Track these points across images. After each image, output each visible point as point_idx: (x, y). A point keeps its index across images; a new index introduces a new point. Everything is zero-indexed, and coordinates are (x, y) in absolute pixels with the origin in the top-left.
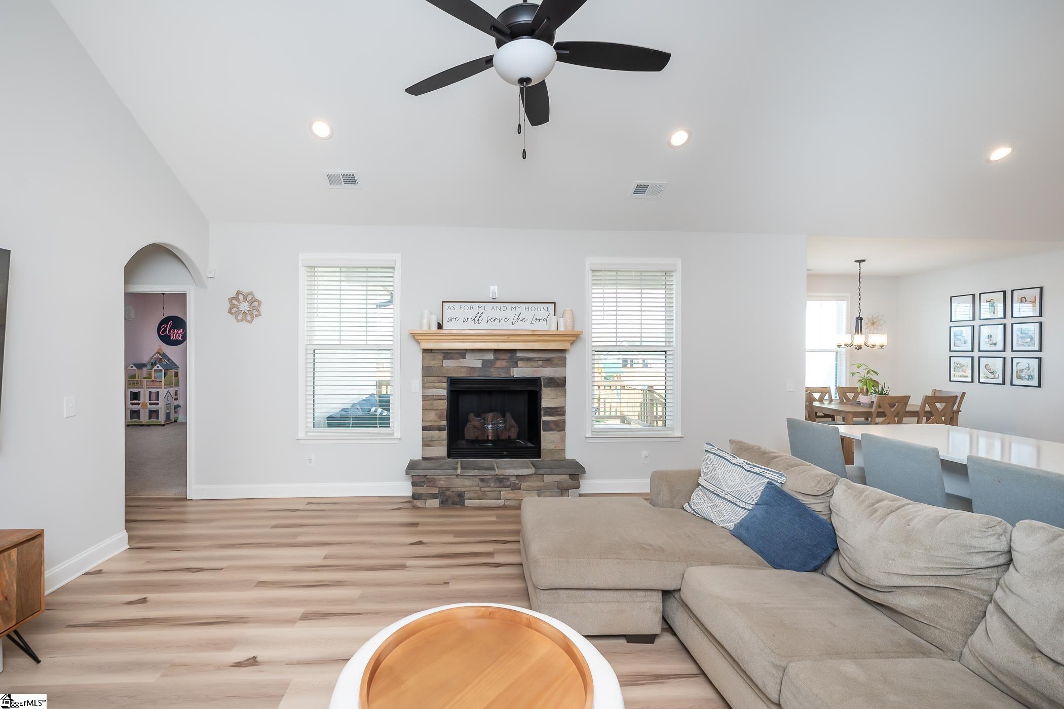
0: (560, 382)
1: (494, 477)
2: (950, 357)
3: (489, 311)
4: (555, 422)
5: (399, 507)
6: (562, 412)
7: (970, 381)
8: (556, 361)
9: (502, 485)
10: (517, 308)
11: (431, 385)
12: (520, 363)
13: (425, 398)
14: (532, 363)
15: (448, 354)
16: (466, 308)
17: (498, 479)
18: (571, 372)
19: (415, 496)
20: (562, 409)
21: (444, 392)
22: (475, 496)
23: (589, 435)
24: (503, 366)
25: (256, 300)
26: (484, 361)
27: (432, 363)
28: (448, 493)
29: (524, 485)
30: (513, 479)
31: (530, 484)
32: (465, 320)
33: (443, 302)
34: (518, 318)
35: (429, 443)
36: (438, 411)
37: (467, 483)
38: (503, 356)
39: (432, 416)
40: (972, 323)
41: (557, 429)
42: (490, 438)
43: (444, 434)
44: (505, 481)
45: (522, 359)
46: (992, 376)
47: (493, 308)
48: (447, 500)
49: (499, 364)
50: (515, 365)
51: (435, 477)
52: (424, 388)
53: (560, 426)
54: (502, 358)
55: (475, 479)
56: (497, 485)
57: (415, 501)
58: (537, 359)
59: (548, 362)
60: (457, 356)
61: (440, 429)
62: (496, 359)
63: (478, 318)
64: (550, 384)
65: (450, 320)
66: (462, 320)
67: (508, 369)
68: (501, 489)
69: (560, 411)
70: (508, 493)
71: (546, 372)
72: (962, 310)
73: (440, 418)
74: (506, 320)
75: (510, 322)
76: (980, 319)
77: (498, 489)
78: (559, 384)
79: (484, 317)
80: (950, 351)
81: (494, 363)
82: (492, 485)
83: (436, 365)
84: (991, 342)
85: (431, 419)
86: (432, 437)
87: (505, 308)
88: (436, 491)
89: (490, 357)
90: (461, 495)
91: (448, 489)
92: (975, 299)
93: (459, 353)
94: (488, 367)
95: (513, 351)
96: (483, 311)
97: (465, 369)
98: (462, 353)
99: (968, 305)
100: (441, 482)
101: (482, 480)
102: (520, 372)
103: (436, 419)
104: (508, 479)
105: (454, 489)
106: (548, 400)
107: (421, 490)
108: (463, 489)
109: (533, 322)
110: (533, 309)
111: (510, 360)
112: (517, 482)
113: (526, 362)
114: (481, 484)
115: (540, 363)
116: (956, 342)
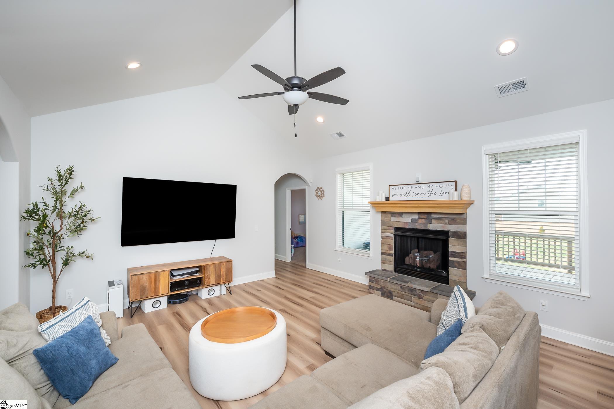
0: (461, 235)
1: (408, 287)
3: (414, 189)
4: (458, 262)
5: (363, 290)
6: (463, 256)
8: (458, 221)
9: (412, 293)
10: (430, 186)
11: (385, 231)
12: (433, 221)
13: (383, 237)
14: (441, 221)
15: (393, 214)
16: (401, 188)
17: (410, 289)
18: (470, 229)
19: (370, 287)
20: (463, 254)
21: (392, 235)
22: (398, 295)
23: (486, 276)
24: (423, 222)
25: (323, 190)
26: (413, 219)
27: (385, 219)
28: (385, 290)
29: (425, 297)
30: (419, 292)
31: (428, 297)
32: (401, 195)
33: (390, 186)
34: (431, 193)
35: (385, 262)
36: (388, 245)
37: (394, 287)
38: (422, 216)
39: (386, 247)
41: (460, 268)
42: (418, 265)
43: (392, 258)
44: (414, 291)
45: (435, 218)
47: (416, 187)
48: (384, 293)
49: (420, 221)
50: (430, 222)
51: (379, 280)
52: (382, 232)
53: (463, 266)
54: (422, 218)
55: (398, 286)
56: (409, 293)
57: (370, 289)
58: (444, 219)
59: (453, 221)
60: (398, 215)
61: (390, 255)
62: (419, 218)
63: (408, 194)
64: (454, 236)
65: (393, 195)
66: (399, 195)
67: (426, 224)
68: (412, 296)
69: (463, 255)
70: (415, 299)
71: (451, 228)
73: (390, 249)
74: (424, 194)
75: (426, 195)
77: (410, 295)
78: (462, 236)
79: (411, 193)
81: (418, 221)
82: (407, 292)
83: (388, 220)
85: (385, 249)
86: (386, 259)
87: (423, 187)
88: (379, 287)
89: (416, 216)
90: (391, 293)
91: (385, 288)
93: (399, 214)
94: (415, 222)
95: (430, 213)
96: (411, 189)
97: (402, 223)
98: (400, 214)
100: (381, 283)
101: (401, 287)
102: (434, 226)
103: (388, 250)
104: (416, 291)
105: (387, 288)
106: (453, 246)
107: (373, 285)
108: (392, 290)
109: (441, 195)
110: (441, 186)
111: (428, 218)
112: (421, 294)
113: (437, 220)
114: (401, 290)
115: (447, 221)
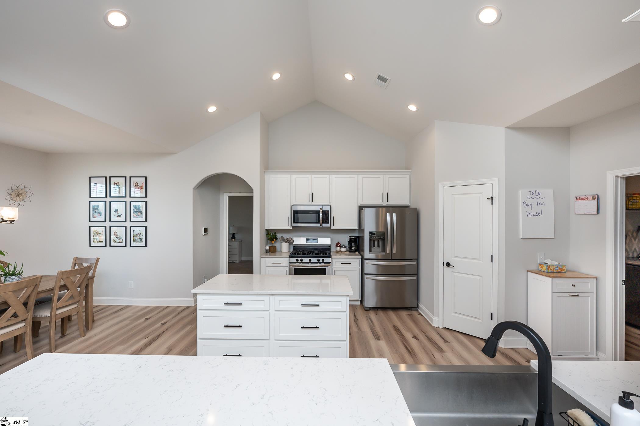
2: (90, 227)
7: (104, 245)
40: (105, 199)
46: (118, 241)
72: (98, 189)
76: (110, 197)
80: (90, 221)
84: (118, 215)
92: (107, 180)
99: (102, 185)
116: (94, 214)
